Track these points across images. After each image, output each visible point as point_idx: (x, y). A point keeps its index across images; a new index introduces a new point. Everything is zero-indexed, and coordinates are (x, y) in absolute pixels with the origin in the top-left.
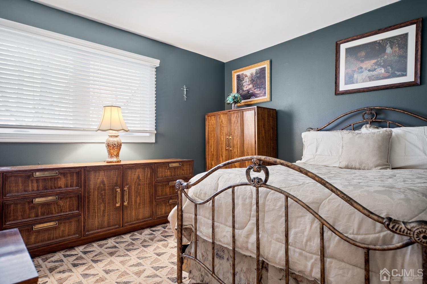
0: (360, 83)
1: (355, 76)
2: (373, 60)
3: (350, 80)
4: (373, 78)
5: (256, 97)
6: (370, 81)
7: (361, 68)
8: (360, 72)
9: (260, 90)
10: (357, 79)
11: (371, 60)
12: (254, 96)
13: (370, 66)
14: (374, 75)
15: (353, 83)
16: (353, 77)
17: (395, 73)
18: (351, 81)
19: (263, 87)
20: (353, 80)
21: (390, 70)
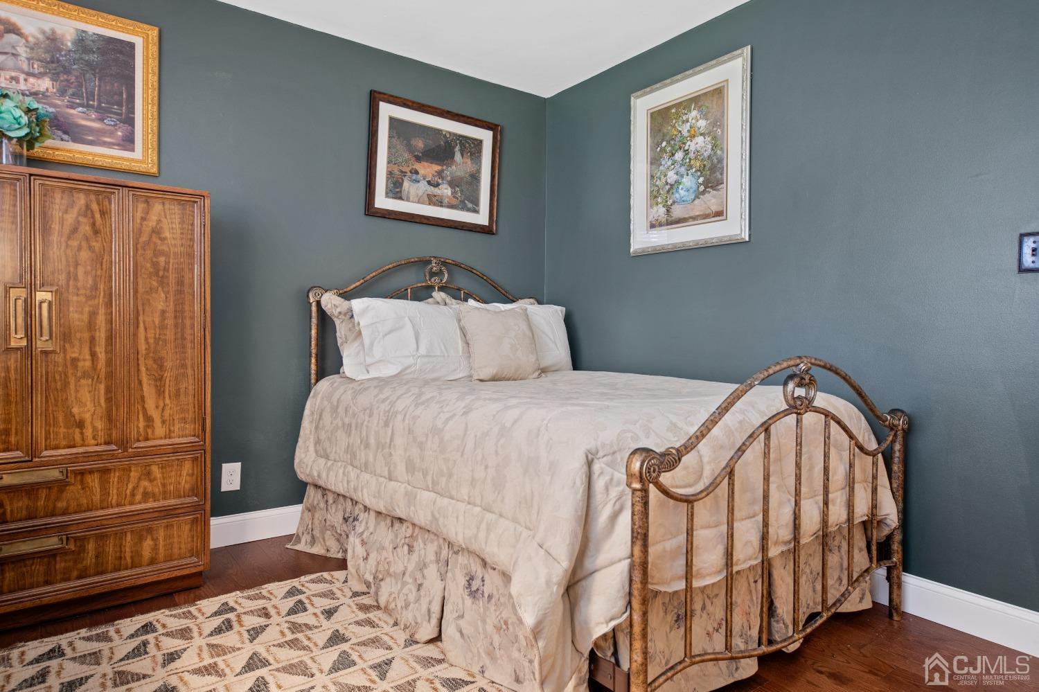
0: (412, 204)
1: (406, 184)
2: (436, 164)
3: (395, 190)
4: (434, 199)
5: (75, 140)
6: (430, 204)
7: (417, 173)
8: (414, 180)
9: (101, 120)
10: (408, 192)
11: (432, 163)
12: (66, 132)
13: (431, 176)
14: (436, 194)
15: (401, 198)
16: (401, 185)
17: (465, 203)
18: (398, 192)
19: (120, 114)
20: (401, 192)
21: (459, 194)
